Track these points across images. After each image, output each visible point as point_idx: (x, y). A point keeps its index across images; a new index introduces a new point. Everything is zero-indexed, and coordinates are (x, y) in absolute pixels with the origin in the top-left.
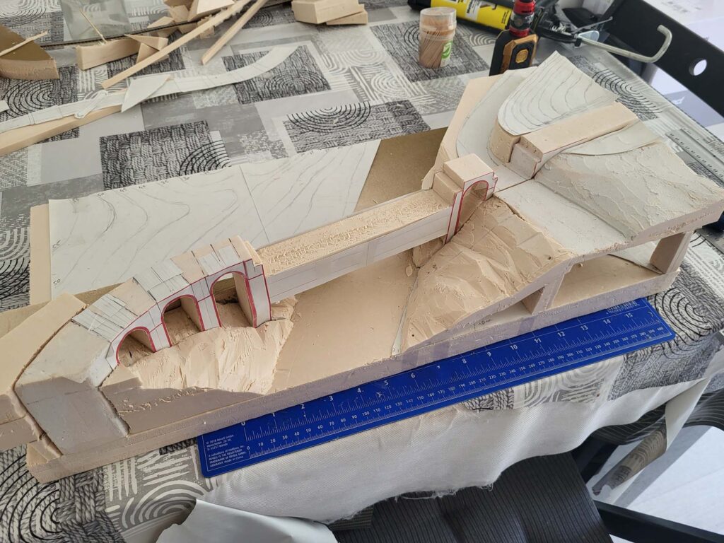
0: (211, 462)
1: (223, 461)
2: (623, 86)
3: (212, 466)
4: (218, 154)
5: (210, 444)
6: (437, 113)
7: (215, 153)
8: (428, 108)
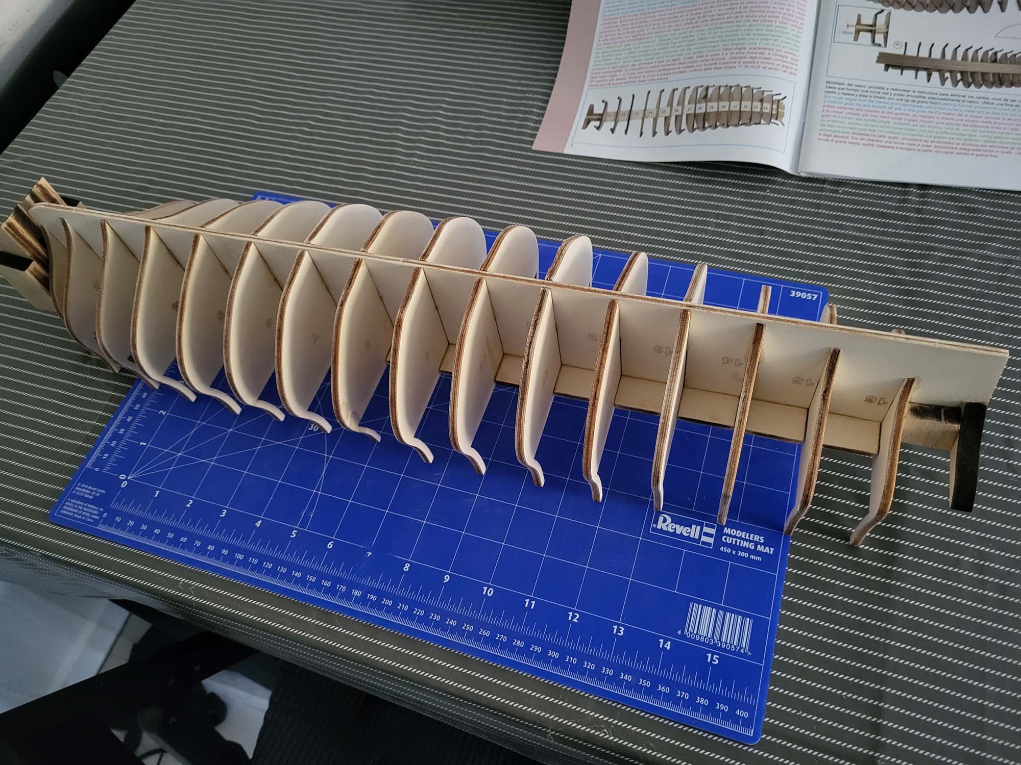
0: (65, 507)
1: (75, 513)
3: (62, 511)
5: (80, 487)
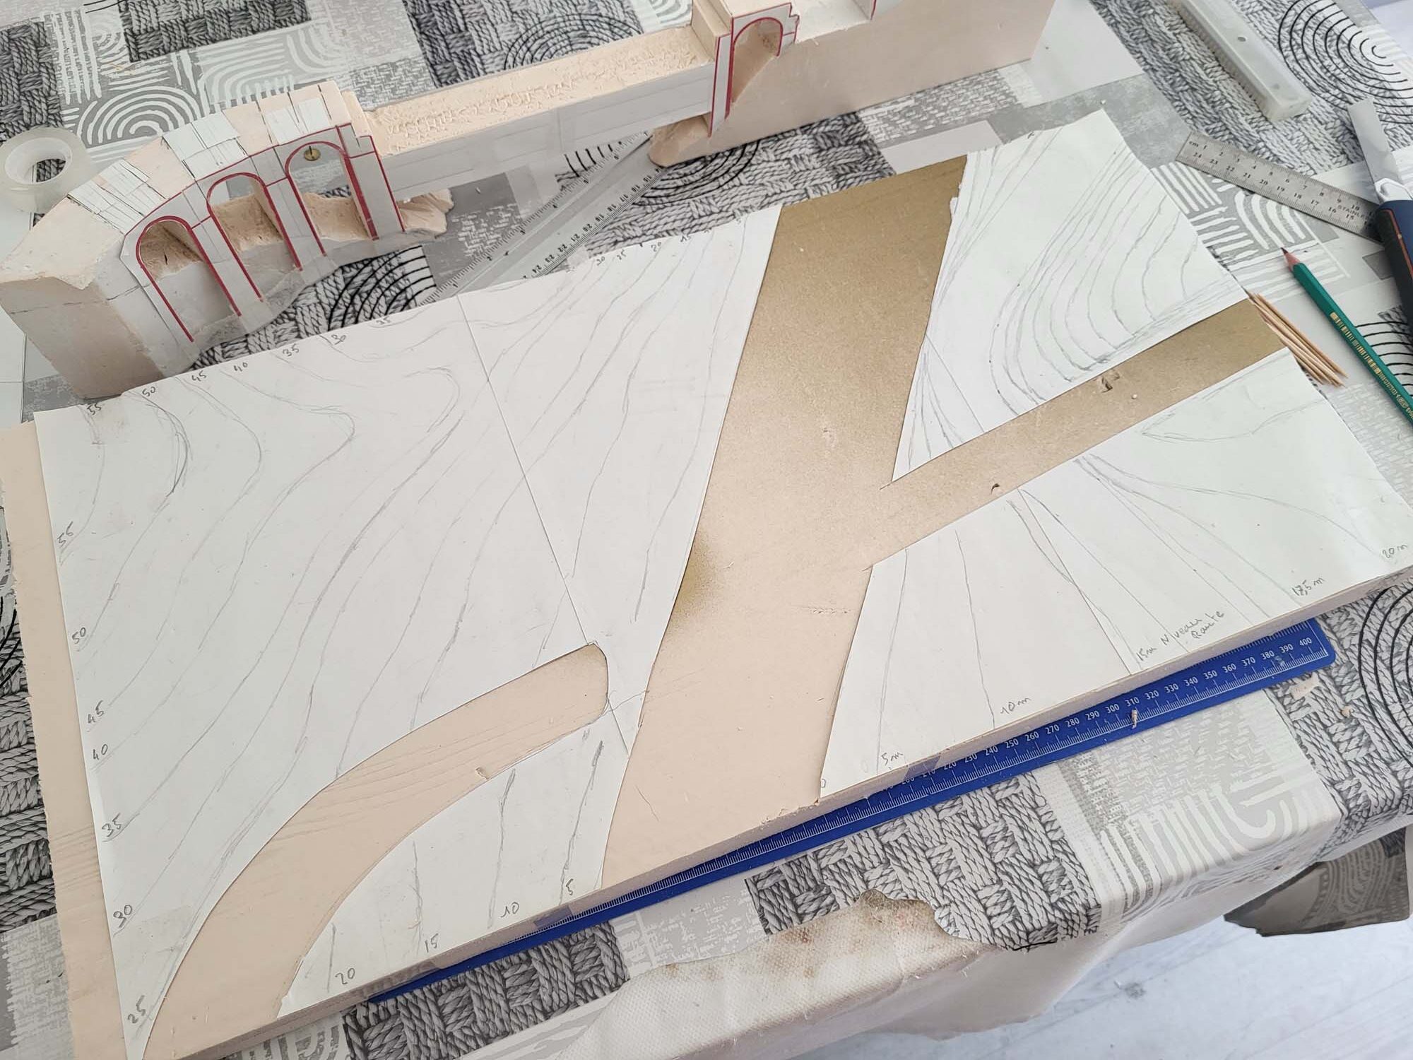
2: (1356, 43)
4: (412, 278)
6: (915, 137)
7: (404, 276)
8: (894, 124)
